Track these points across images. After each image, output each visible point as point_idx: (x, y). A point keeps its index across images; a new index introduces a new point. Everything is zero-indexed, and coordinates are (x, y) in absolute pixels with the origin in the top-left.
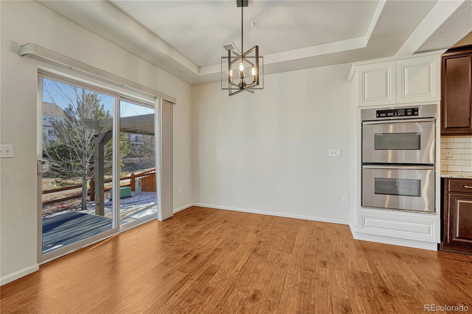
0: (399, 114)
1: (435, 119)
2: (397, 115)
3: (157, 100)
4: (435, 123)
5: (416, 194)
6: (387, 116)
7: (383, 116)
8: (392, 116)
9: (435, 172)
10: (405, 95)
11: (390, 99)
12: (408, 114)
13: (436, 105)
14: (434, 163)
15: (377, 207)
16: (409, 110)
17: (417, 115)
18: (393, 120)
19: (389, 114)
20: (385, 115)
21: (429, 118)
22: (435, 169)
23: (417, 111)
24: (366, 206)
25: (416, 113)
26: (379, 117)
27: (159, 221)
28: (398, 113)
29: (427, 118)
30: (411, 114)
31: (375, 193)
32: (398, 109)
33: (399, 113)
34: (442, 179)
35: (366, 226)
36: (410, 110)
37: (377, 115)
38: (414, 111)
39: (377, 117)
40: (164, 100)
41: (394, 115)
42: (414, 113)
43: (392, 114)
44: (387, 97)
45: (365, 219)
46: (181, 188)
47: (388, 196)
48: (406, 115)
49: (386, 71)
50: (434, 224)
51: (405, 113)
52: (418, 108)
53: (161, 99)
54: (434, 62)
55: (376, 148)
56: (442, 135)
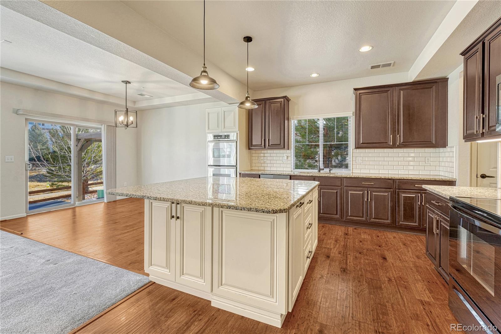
3: (103, 126)
6: (218, 139)
17: (229, 138)
26: (215, 139)
27: (105, 203)
40: (108, 125)
43: (220, 138)
46: (126, 183)
48: (225, 138)
53: (106, 125)
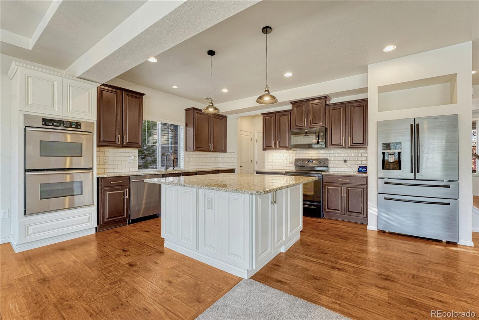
0: (65, 126)
1: (93, 134)
2: (63, 126)
4: (93, 137)
5: (80, 193)
6: (53, 125)
7: (49, 124)
8: (58, 126)
9: (93, 174)
10: (70, 110)
11: (57, 110)
12: (72, 126)
13: (93, 123)
14: (92, 167)
15: (43, 212)
16: (73, 124)
17: (80, 128)
18: (59, 129)
19: (55, 124)
20: (51, 124)
21: (89, 132)
22: (93, 172)
23: (80, 125)
24: (30, 214)
25: (79, 127)
26: (45, 125)
28: (63, 124)
29: (87, 132)
30: (75, 127)
31: (40, 199)
32: (63, 121)
33: (65, 124)
34: (98, 179)
35: (30, 235)
36: (75, 124)
37: (42, 123)
38: (77, 125)
39: (43, 125)
41: (60, 125)
42: (78, 127)
43: (58, 124)
44: (53, 107)
45: (30, 227)
47: (67, 198)
48: (71, 127)
49: (52, 83)
50: (92, 214)
51: (70, 126)
52: (80, 123)
54: (92, 90)
55: (41, 155)
56: (98, 145)
